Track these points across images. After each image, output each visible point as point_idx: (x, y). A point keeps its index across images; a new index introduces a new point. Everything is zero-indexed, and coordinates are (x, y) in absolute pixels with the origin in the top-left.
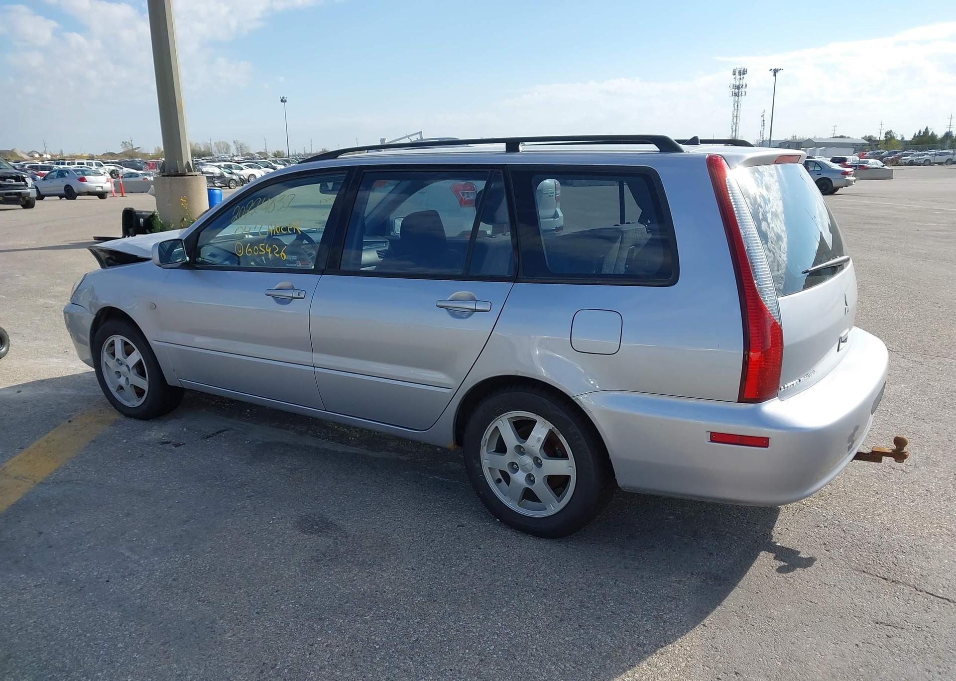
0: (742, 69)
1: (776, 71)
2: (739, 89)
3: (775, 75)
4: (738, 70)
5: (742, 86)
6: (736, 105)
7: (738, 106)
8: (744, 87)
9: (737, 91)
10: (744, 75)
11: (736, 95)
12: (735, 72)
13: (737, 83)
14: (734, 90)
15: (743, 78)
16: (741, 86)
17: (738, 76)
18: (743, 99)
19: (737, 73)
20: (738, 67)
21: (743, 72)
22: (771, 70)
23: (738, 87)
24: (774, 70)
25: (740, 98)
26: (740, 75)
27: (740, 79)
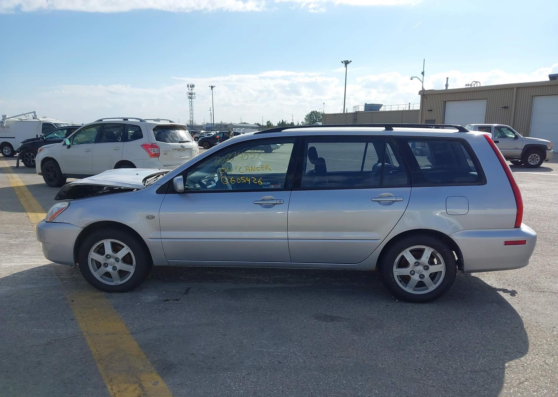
0: (192, 84)
1: (212, 87)
2: (191, 95)
3: (212, 89)
4: (190, 84)
5: (193, 93)
6: (191, 103)
7: (192, 104)
8: (194, 94)
9: (190, 96)
10: (193, 88)
11: (190, 98)
12: (188, 86)
13: (190, 92)
14: (188, 95)
15: (193, 89)
16: (192, 93)
17: (190, 88)
18: (194, 100)
19: (189, 86)
21: (193, 86)
22: (210, 86)
23: (191, 94)
24: (211, 86)
25: (192, 100)
26: (191, 88)
27: (191, 89)
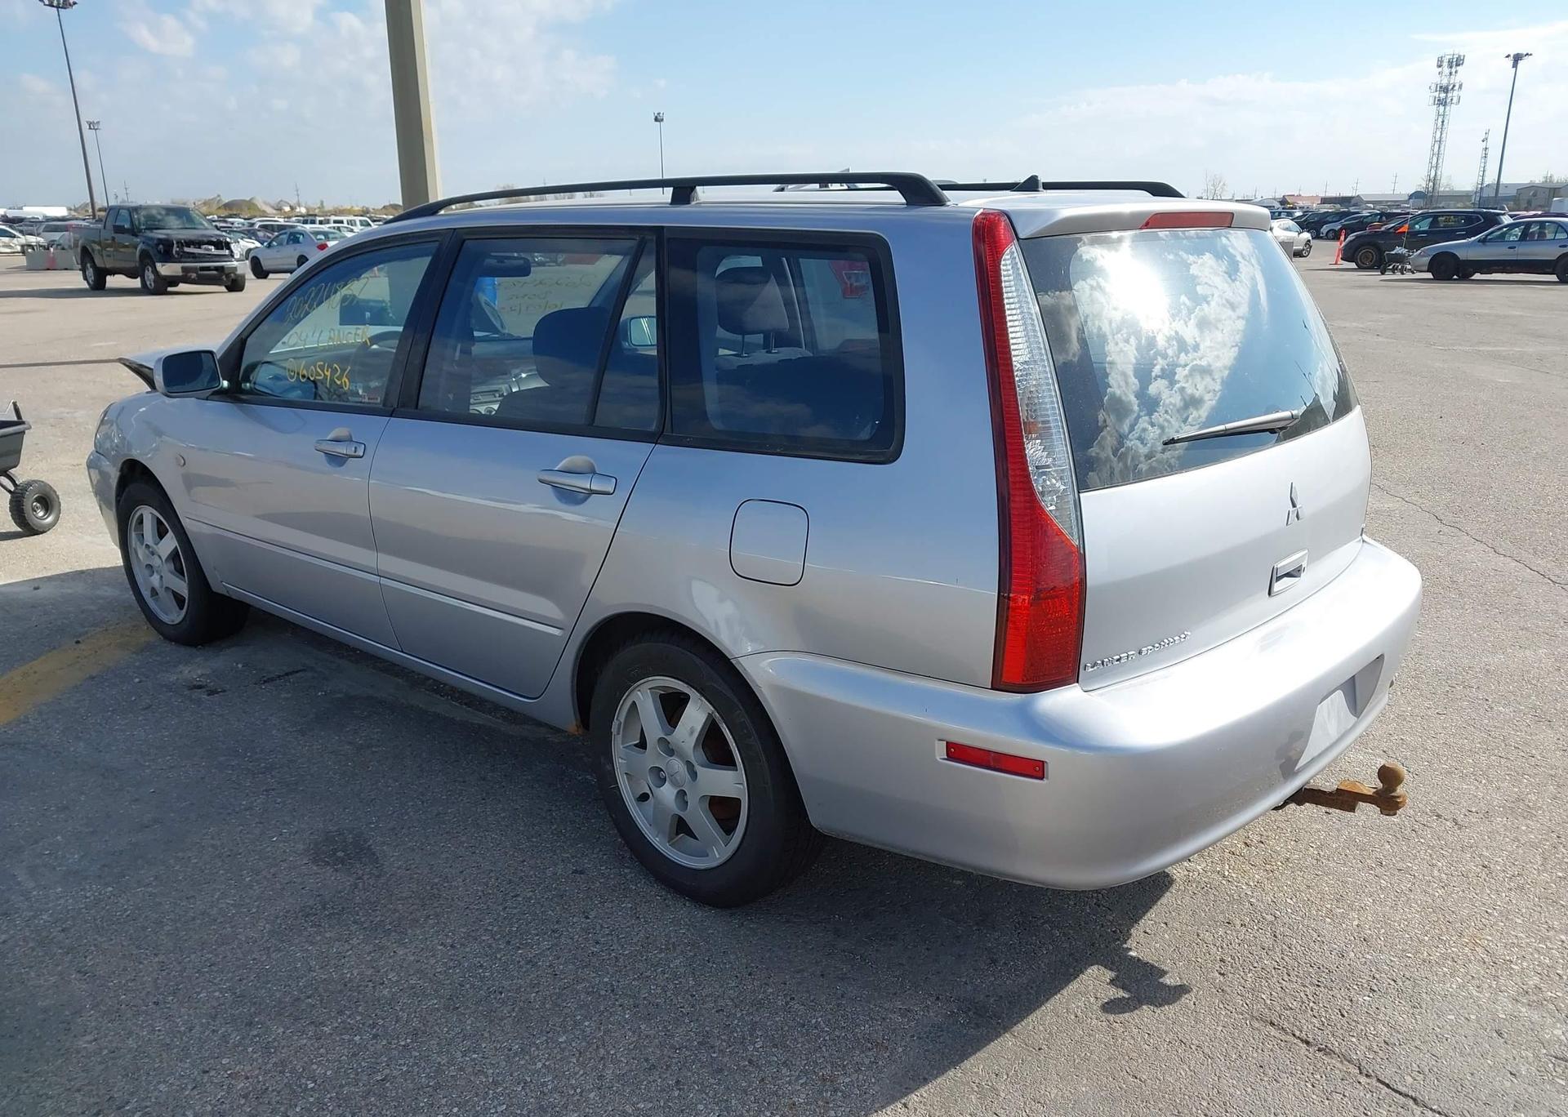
0: (1455, 56)
1: (1517, 58)
2: (1447, 92)
3: (1515, 65)
4: (1448, 57)
5: (1454, 86)
6: (1440, 120)
7: (1443, 122)
8: (1457, 88)
9: (1443, 95)
10: (1458, 68)
11: (1442, 103)
12: (1442, 62)
13: (1445, 82)
14: (1437, 94)
15: (1456, 72)
16: (1450, 87)
17: (1446, 70)
18: (1452, 110)
19: (1445, 64)
20: (1448, 52)
21: (1458, 62)
22: (1508, 56)
23: (1445, 89)
24: (1514, 55)
25: (1448, 108)
26: (1451, 67)
27: (1451, 73)
